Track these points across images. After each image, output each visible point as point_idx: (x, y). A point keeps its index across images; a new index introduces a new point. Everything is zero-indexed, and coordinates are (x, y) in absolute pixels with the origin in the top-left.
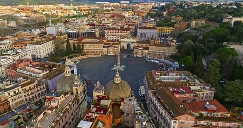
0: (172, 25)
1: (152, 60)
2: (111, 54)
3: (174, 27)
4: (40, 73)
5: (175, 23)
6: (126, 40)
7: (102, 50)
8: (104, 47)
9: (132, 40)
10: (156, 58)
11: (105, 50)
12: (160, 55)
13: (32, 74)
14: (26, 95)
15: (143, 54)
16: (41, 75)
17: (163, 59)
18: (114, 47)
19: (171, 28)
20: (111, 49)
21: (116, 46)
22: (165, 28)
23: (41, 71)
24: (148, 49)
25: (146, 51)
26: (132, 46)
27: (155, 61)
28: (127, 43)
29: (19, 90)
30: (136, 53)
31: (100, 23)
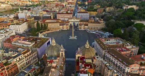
0: (95, 10)
1: (91, 32)
2: (65, 29)
3: (97, 11)
4: (30, 45)
5: (97, 9)
6: (72, 20)
7: (59, 27)
8: (60, 25)
9: (76, 20)
10: (93, 30)
11: (61, 27)
12: (95, 28)
13: (24, 45)
15: (84, 28)
16: (31, 45)
17: (97, 31)
18: (66, 25)
19: (95, 12)
20: (65, 26)
21: (67, 24)
22: (91, 12)
24: (88, 25)
25: (86, 27)
26: (76, 24)
27: (93, 32)
28: (73, 22)
29: (22, 57)
30: (80, 28)
31: (51, 10)
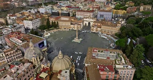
0: (125, 9)
1: (102, 36)
2: (76, 29)
3: (126, 10)
5: (127, 7)
6: (87, 20)
7: (70, 26)
8: (71, 24)
9: (91, 20)
10: (106, 35)
11: (72, 26)
12: (108, 32)
13: (17, 43)
14: (8, 58)
15: (97, 31)
17: (109, 36)
18: (78, 24)
19: (124, 11)
20: (76, 26)
21: (80, 23)
22: (119, 11)
23: (21, 42)
24: (101, 28)
25: (99, 29)
26: (91, 24)
27: (104, 37)
28: (88, 22)
29: (2, 55)
30: (93, 30)
